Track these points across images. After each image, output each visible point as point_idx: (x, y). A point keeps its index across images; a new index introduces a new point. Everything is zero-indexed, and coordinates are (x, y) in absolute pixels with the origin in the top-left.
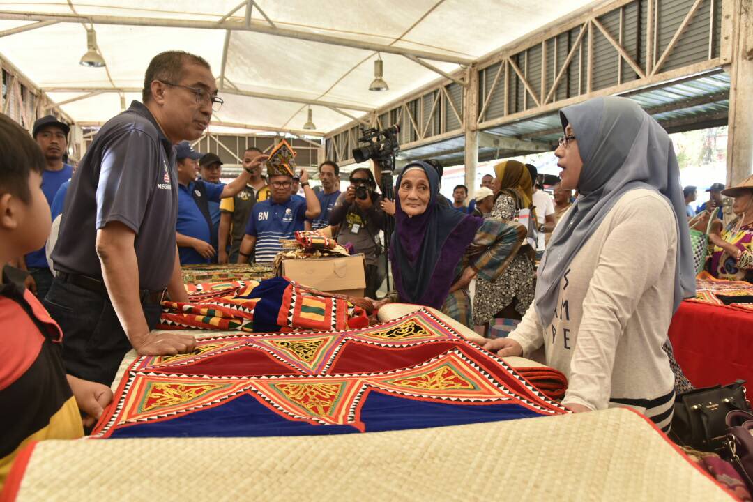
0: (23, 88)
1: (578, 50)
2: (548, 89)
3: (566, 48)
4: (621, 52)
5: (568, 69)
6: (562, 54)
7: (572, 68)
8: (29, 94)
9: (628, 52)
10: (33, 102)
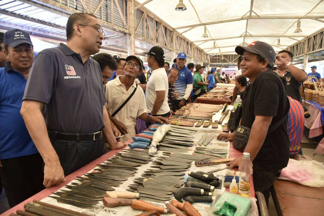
0: (166, 29)
8: (168, 30)
10: (170, 34)
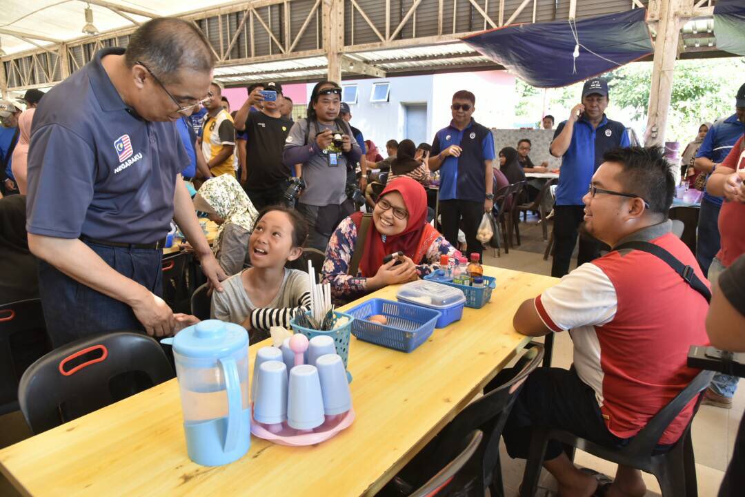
1: (244, 27)
2: (225, 50)
3: (235, 26)
4: (271, 35)
5: (238, 38)
6: (233, 30)
7: (241, 39)
9: (275, 35)
